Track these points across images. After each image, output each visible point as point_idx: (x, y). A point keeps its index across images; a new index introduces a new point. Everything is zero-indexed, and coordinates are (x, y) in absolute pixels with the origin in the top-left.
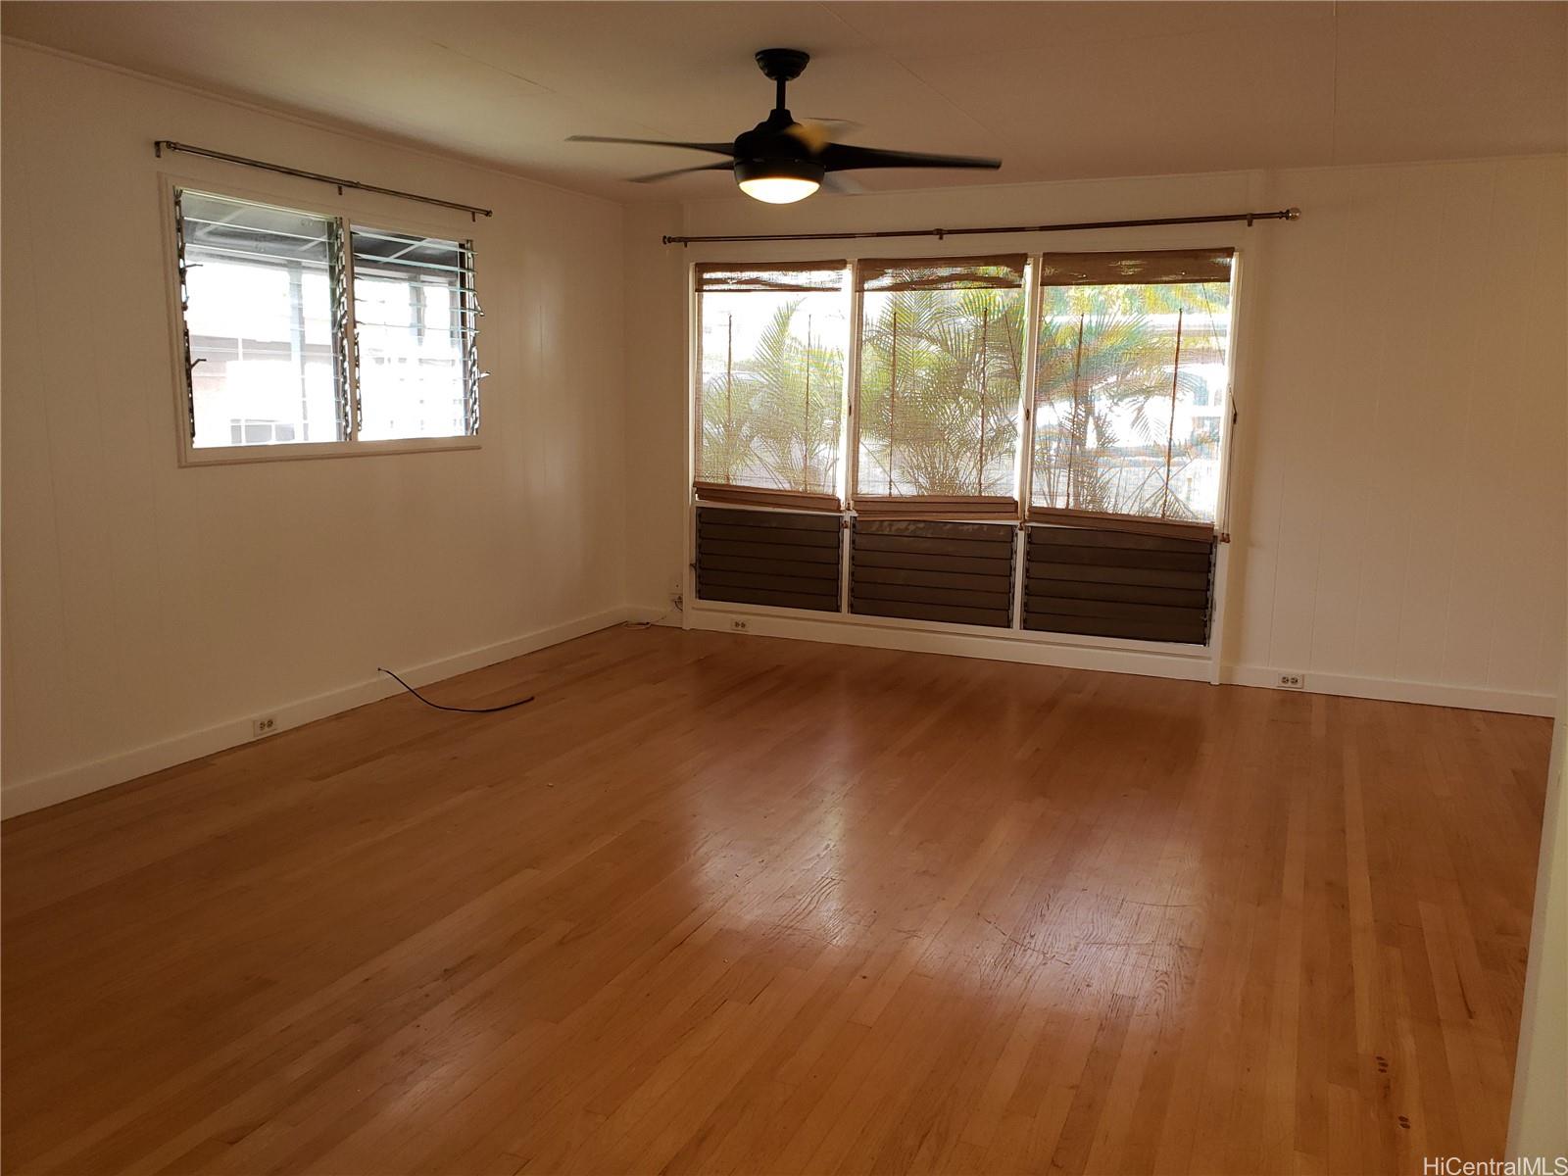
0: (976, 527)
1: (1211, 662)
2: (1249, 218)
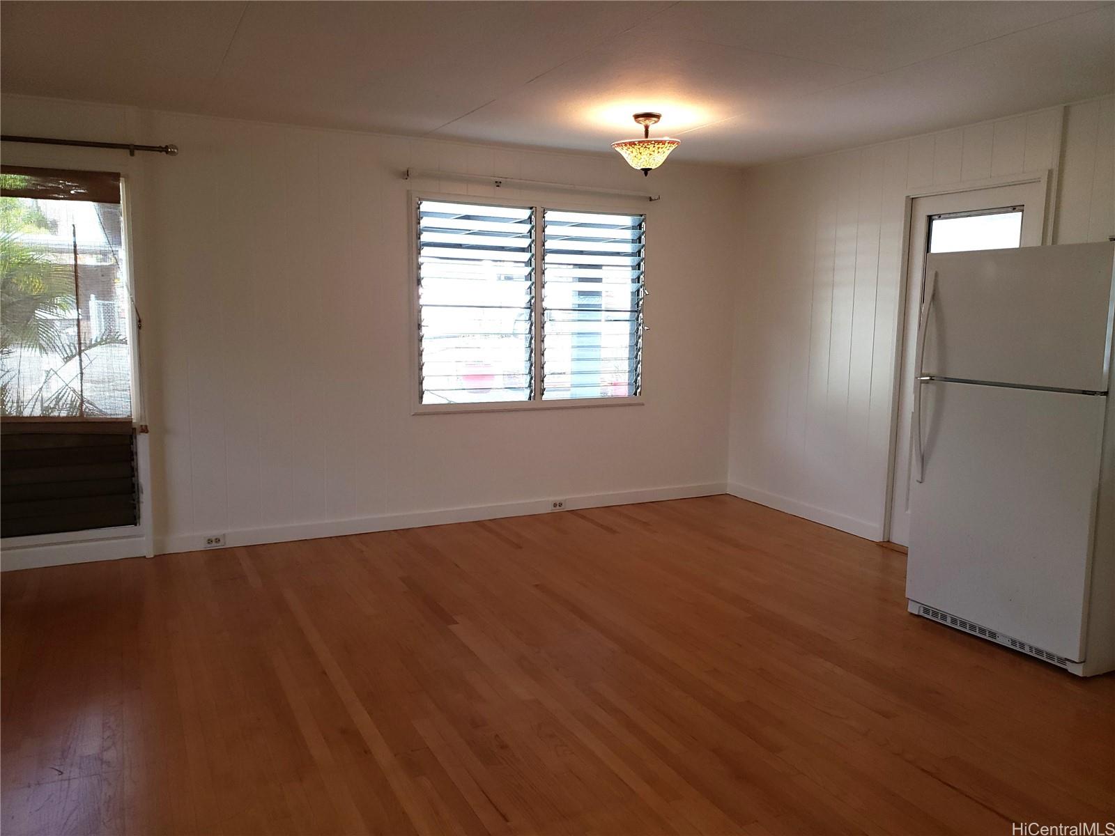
1: (144, 538)
2: (132, 149)
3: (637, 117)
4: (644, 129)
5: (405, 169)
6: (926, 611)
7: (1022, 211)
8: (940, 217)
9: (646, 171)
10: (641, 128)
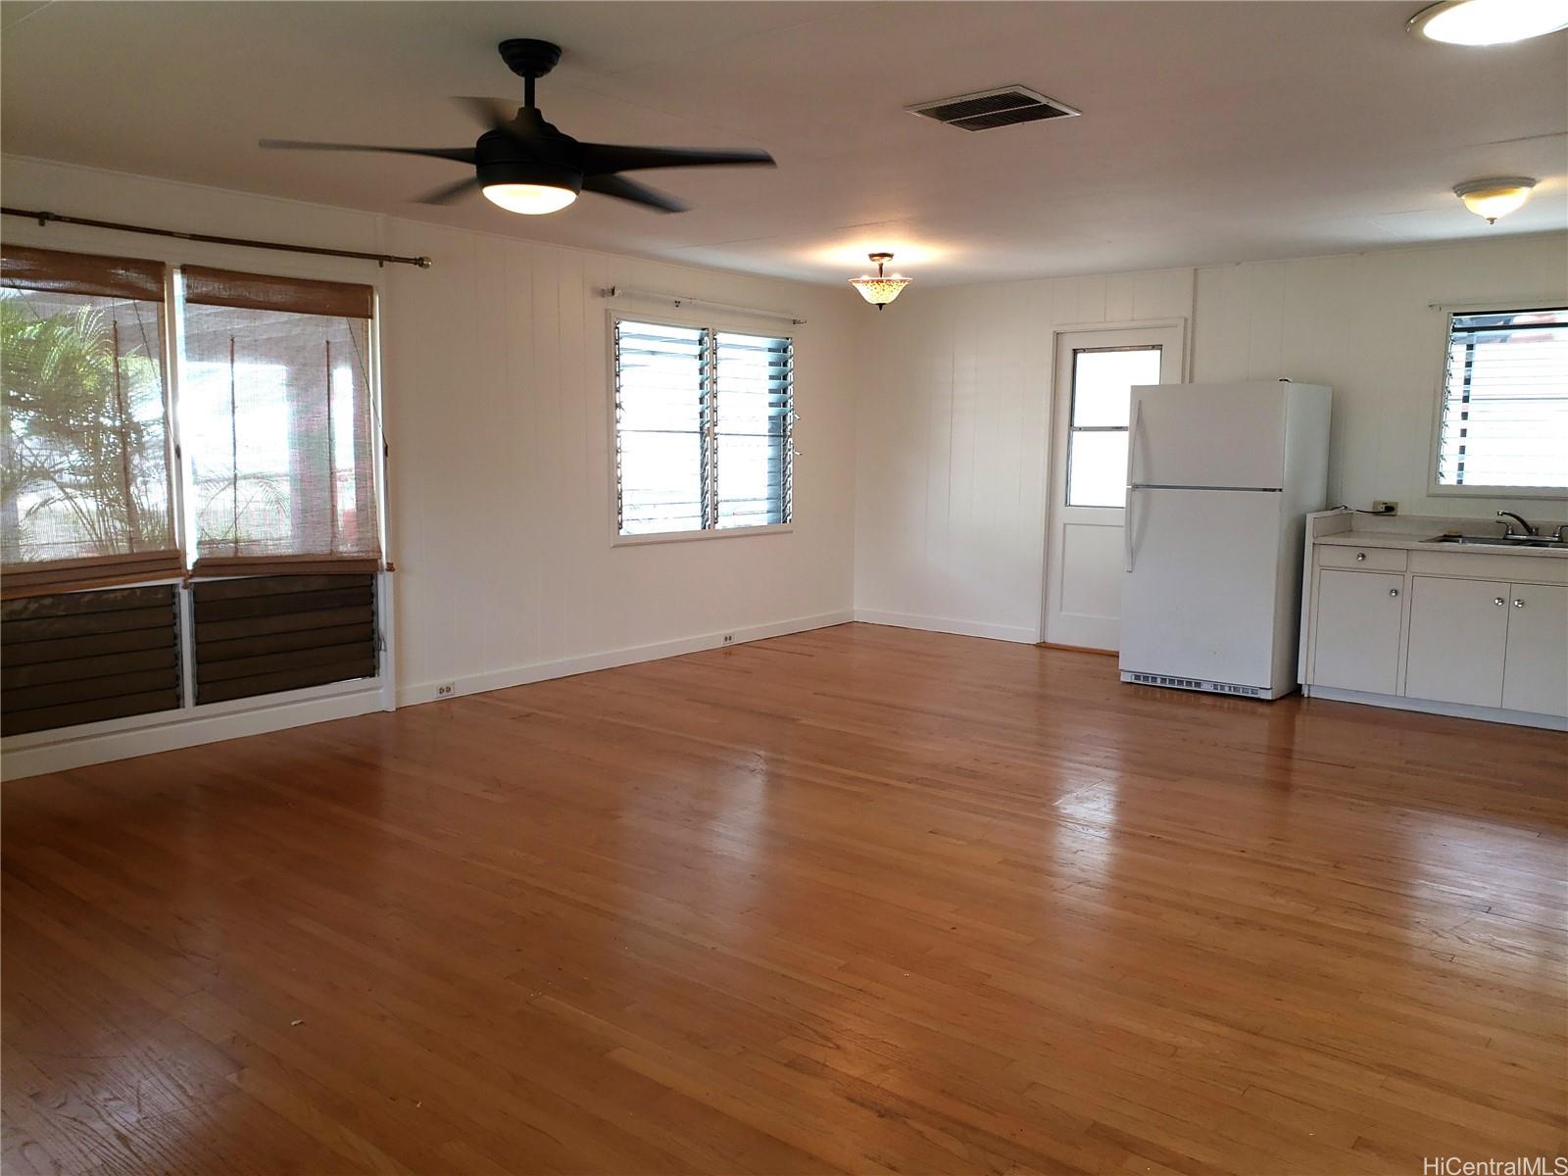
0: (125, 593)
1: (381, 691)
2: (381, 259)
3: (872, 256)
4: (878, 267)
5: (610, 287)
6: (1137, 677)
7: (1161, 350)
8: (1084, 350)
9: (881, 305)
10: (875, 265)
